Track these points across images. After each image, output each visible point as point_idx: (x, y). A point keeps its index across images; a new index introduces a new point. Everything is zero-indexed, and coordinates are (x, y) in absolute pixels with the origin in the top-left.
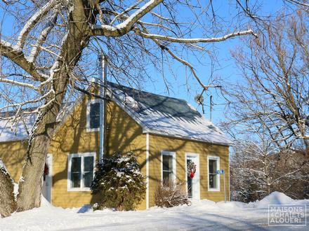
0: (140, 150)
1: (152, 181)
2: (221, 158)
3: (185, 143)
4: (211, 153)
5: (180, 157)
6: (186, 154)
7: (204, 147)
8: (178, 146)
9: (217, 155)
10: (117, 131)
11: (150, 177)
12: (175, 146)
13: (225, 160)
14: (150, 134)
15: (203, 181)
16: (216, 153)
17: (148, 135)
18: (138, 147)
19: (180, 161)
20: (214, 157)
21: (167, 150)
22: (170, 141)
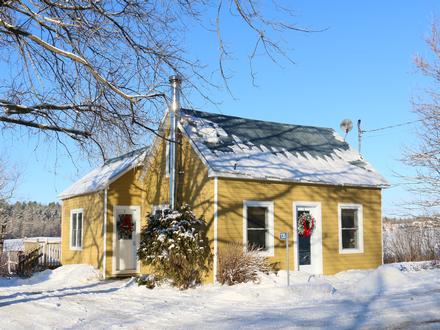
0: (208, 201)
1: (222, 245)
2: (364, 206)
3: (291, 188)
4: (343, 199)
5: (281, 208)
6: (294, 204)
7: (329, 191)
8: (277, 192)
9: (355, 202)
10: (189, 175)
11: (219, 240)
12: (271, 194)
13: (371, 209)
14: (219, 178)
15: (328, 240)
16: (354, 199)
17: (216, 181)
18: (207, 198)
19: (281, 214)
20: (351, 206)
21: (254, 200)
22: (260, 186)
